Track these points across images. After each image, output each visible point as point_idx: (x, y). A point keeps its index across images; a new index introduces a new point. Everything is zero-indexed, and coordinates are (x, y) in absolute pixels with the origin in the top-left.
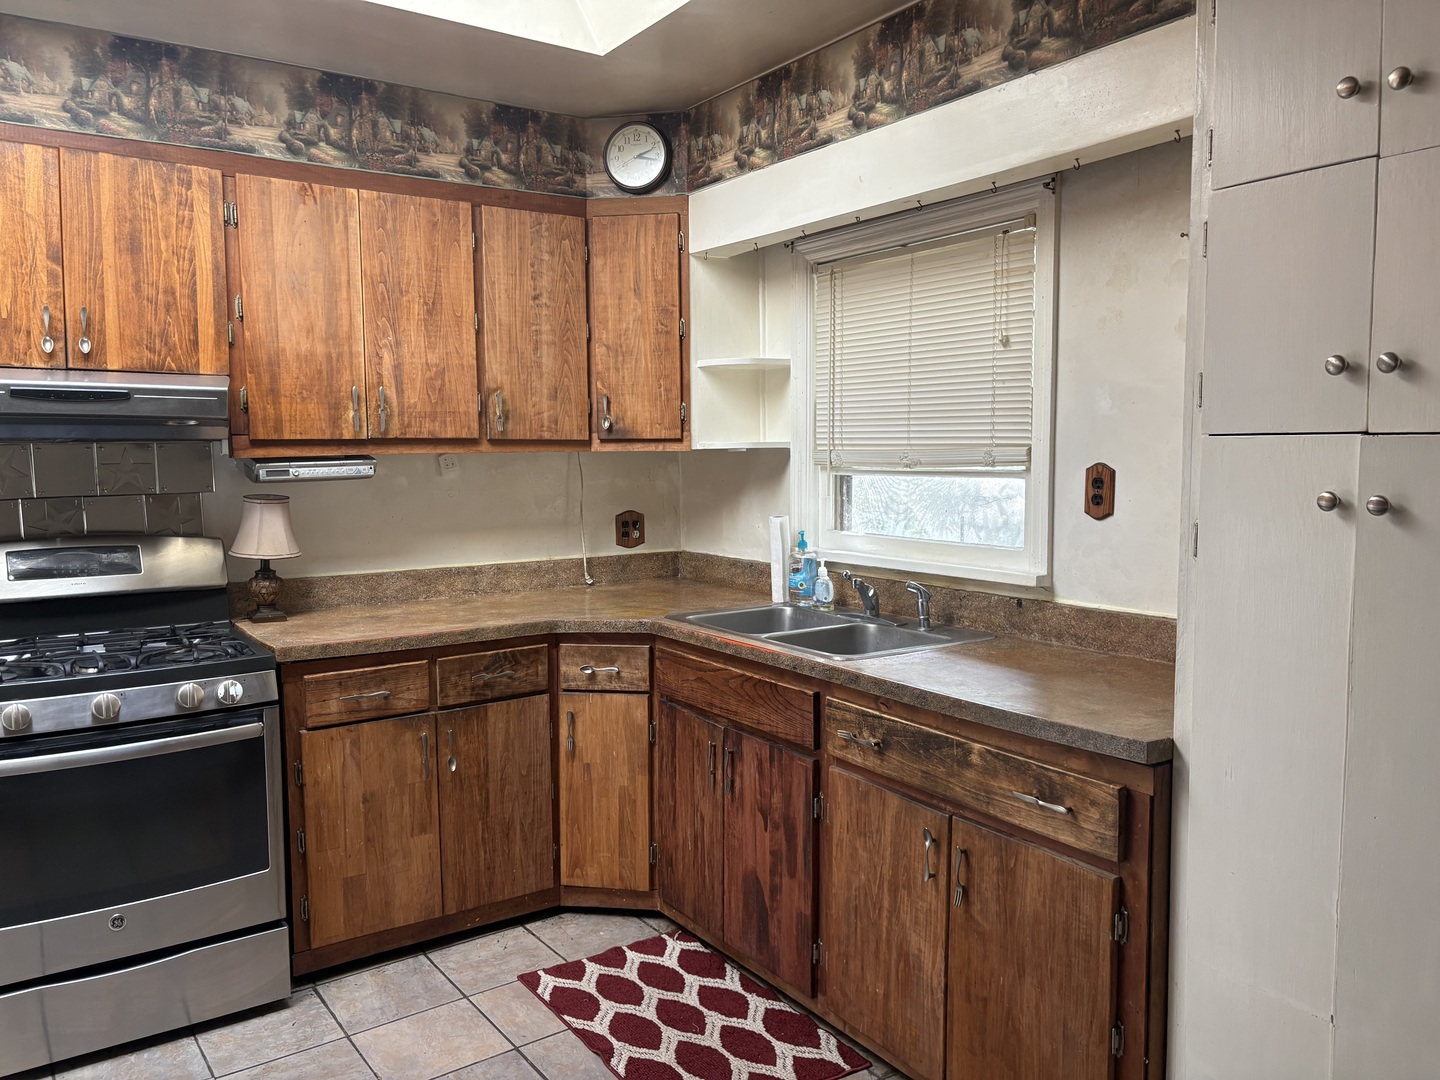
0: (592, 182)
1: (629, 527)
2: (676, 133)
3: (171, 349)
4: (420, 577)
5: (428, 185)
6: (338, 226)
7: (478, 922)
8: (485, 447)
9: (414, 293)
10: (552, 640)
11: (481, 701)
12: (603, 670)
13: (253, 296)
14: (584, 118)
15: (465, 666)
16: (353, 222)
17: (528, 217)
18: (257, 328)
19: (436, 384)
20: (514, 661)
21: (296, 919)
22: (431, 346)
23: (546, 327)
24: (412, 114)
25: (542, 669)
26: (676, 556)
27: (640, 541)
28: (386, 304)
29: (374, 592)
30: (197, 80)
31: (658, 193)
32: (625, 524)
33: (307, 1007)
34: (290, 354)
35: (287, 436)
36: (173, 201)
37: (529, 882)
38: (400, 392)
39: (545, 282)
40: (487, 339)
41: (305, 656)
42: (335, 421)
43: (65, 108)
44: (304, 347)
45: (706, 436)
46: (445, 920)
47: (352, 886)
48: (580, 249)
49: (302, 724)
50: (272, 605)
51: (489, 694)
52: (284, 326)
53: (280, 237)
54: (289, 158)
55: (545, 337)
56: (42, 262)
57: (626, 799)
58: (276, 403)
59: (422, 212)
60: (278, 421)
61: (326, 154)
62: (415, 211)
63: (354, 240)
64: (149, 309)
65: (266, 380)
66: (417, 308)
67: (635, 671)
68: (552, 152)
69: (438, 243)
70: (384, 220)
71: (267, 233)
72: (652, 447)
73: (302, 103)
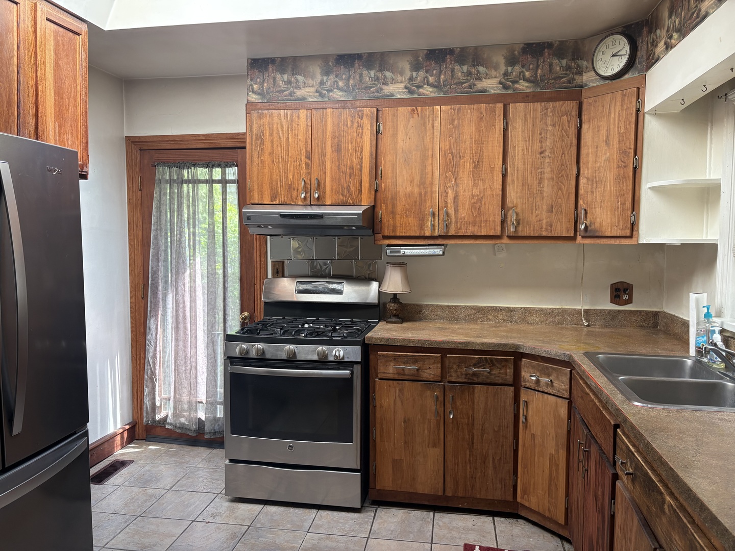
0: (588, 78)
1: (620, 292)
2: (640, 34)
3: (351, 194)
4: (479, 310)
5: (483, 97)
6: (429, 127)
7: (466, 506)
8: (505, 240)
9: (467, 157)
10: (517, 356)
11: (471, 382)
12: (544, 380)
13: (386, 167)
14: (583, 39)
15: (461, 362)
16: (437, 124)
17: (538, 106)
18: (387, 182)
19: (477, 206)
20: (492, 363)
21: (366, 470)
22: (475, 185)
23: (547, 170)
24: (473, 61)
25: (510, 371)
26: (656, 314)
27: (630, 301)
28: (451, 164)
29: (453, 315)
30: (369, 67)
31: (627, 76)
32: (617, 290)
33: (366, 517)
34: (402, 194)
35: (398, 234)
36: (355, 125)
37: (497, 493)
38: (456, 210)
39: (548, 143)
40: (509, 179)
41: (378, 342)
42: (422, 227)
43: (317, 91)
44: (409, 190)
45: (648, 235)
46: (445, 497)
47: (396, 464)
48: (575, 121)
49: (377, 377)
50: (396, 316)
51: (476, 380)
52: (400, 180)
53: (400, 136)
54: (409, 96)
55: (546, 175)
56: (304, 159)
57: (553, 463)
58: (394, 218)
59: (475, 113)
60: (395, 227)
61: (428, 91)
62: (470, 112)
63: (437, 133)
64: (343, 176)
65: (390, 206)
66: (468, 166)
67: (561, 384)
68: (558, 65)
69: (483, 128)
70: (453, 120)
71: (395, 135)
72: (612, 241)
73: (416, 67)
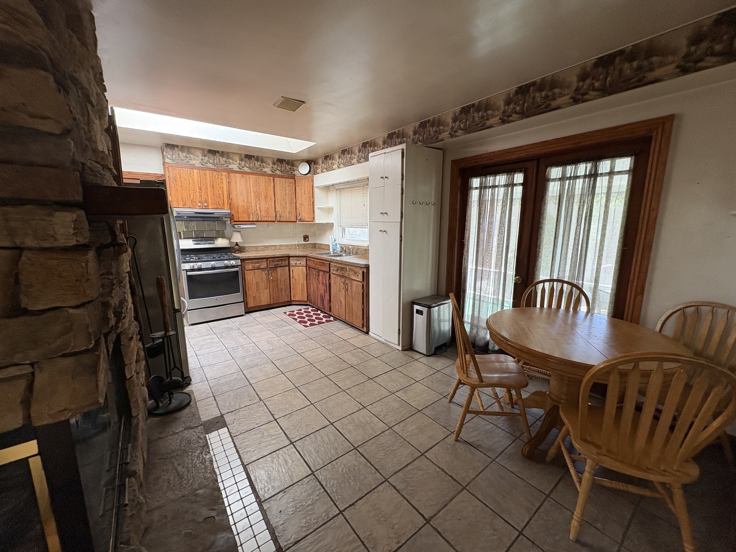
0: (296, 173)
1: (306, 238)
2: (311, 164)
3: (220, 205)
4: (265, 246)
5: (265, 174)
6: (248, 182)
7: (277, 306)
8: (276, 222)
9: (262, 194)
10: (289, 257)
11: (276, 267)
12: (298, 262)
13: (233, 196)
14: (294, 160)
15: (273, 261)
16: (251, 182)
17: (284, 179)
18: (235, 201)
19: (267, 210)
20: (282, 260)
21: (245, 301)
22: (266, 204)
23: (287, 200)
24: (261, 161)
25: (287, 262)
26: (315, 244)
27: (308, 241)
28: (258, 196)
29: (257, 249)
30: (222, 157)
31: (308, 175)
32: (305, 237)
33: (248, 316)
34: (240, 206)
35: (240, 220)
36: (219, 178)
37: (285, 299)
38: (260, 212)
39: (287, 192)
40: (276, 203)
41: (245, 258)
42: (249, 218)
43: (200, 163)
44: (243, 204)
45: (317, 221)
46: (270, 305)
47: (254, 297)
48: (294, 185)
49: (245, 269)
50: (238, 251)
51: (277, 266)
52: (239, 201)
53: (238, 184)
54: (239, 170)
55: (287, 202)
56: (198, 190)
57: (303, 285)
58: (238, 214)
59: (264, 180)
60: (239, 217)
61: (246, 169)
62: (262, 179)
63: (251, 185)
64: (216, 198)
65: (236, 210)
66: (263, 197)
67: (304, 262)
68: (288, 167)
69: (267, 185)
70: (257, 181)
71: (236, 184)
72: (308, 222)
73: (242, 160)
